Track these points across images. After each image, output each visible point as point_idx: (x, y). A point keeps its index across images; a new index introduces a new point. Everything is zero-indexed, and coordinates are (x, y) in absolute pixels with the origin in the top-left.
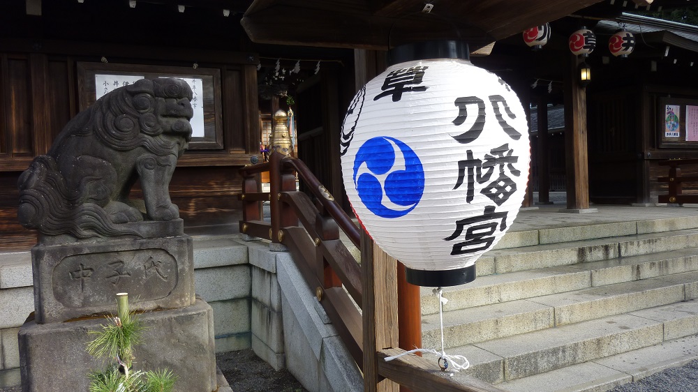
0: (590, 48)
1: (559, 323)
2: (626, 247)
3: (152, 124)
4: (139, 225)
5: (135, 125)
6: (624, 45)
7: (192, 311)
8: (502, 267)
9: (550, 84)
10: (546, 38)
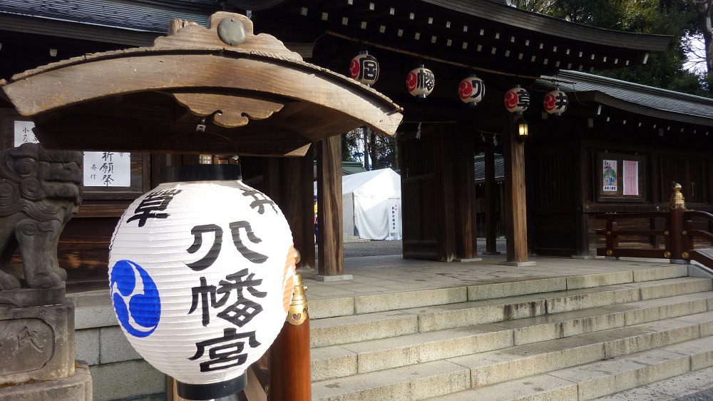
0: (524, 106)
1: (475, 384)
2: (553, 304)
3: (34, 189)
4: (14, 293)
5: (14, 191)
6: (557, 104)
7: (67, 383)
8: (426, 325)
9: (494, 138)
10: (480, 95)
